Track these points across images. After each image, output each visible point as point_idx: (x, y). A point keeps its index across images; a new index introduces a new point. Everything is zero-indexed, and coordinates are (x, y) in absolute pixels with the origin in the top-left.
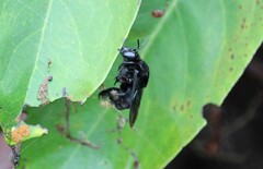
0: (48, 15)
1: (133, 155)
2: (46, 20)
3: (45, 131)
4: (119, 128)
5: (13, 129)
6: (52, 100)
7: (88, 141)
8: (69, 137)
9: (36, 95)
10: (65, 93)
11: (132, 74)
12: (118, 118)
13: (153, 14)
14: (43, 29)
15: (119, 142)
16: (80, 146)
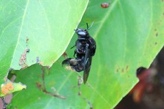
0: (27, 7)
1: (89, 103)
2: (25, 11)
3: (25, 87)
4: (79, 85)
5: (2, 85)
6: (29, 65)
7: (58, 94)
8: (45, 91)
9: (18, 62)
10: (38, 60)
11: (85, 47)
12: (78, 78)
13: (102, 6)
14: (24, 17)
15: (79, 94)
16: (53, 97)
